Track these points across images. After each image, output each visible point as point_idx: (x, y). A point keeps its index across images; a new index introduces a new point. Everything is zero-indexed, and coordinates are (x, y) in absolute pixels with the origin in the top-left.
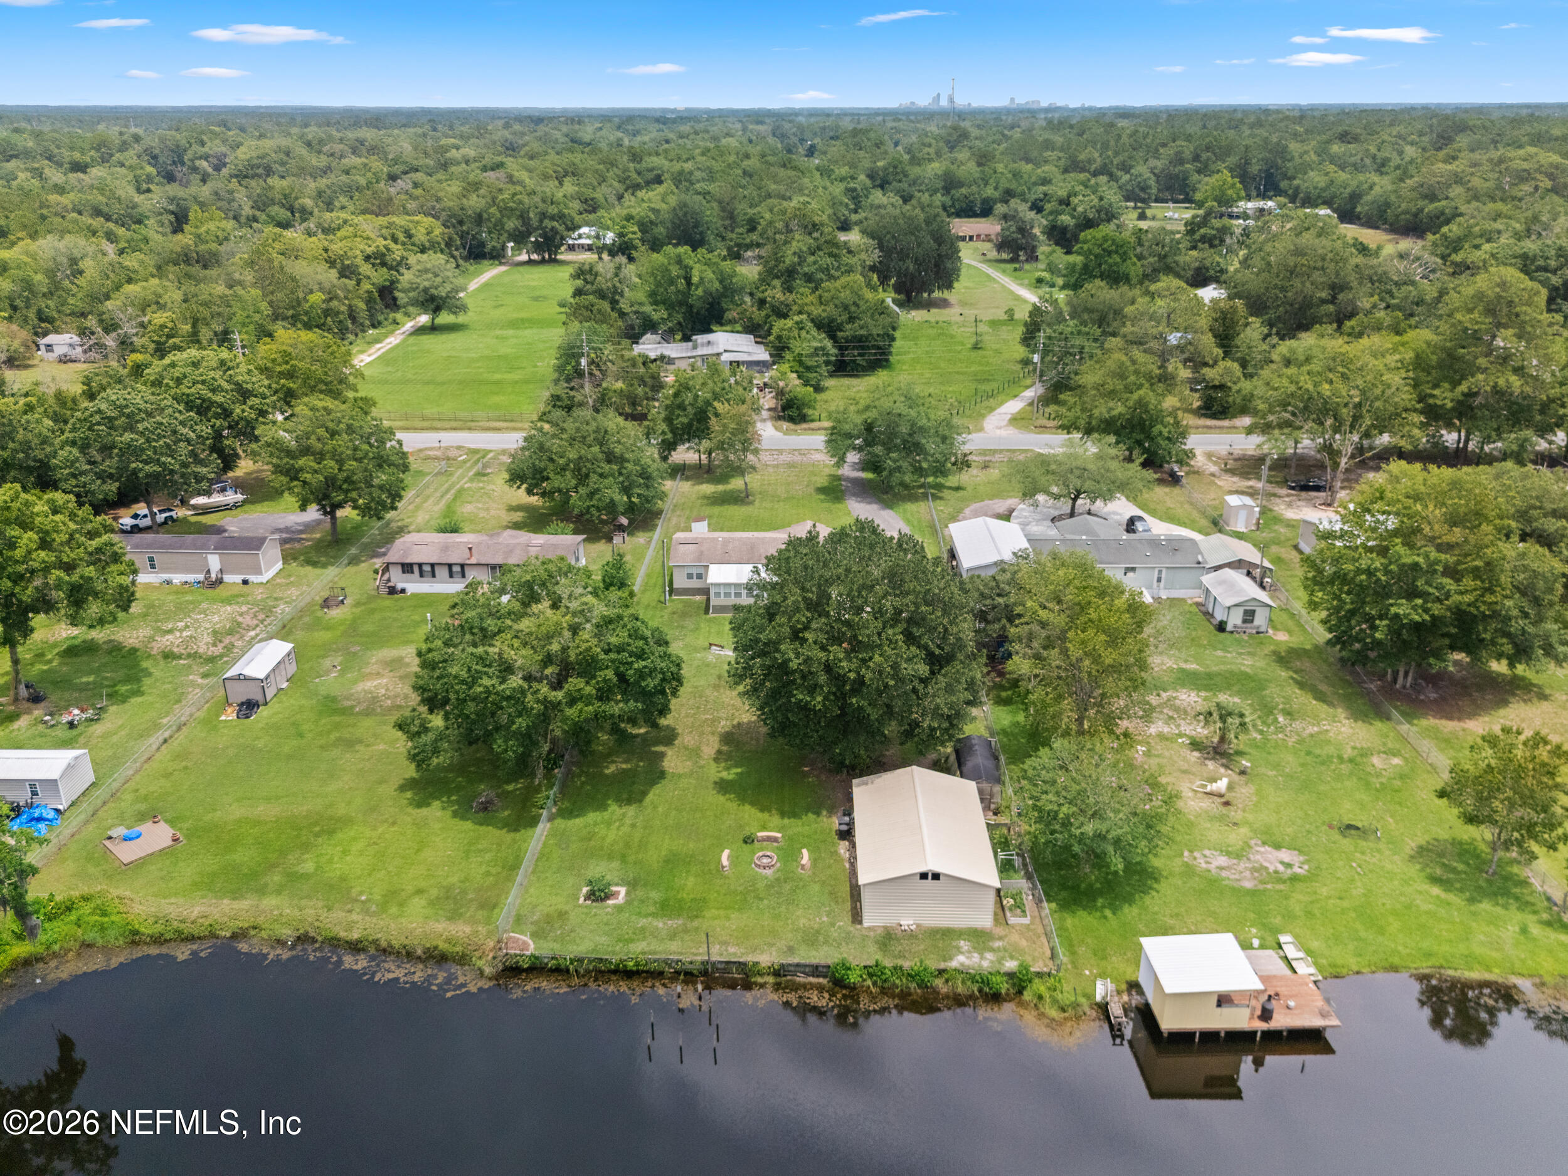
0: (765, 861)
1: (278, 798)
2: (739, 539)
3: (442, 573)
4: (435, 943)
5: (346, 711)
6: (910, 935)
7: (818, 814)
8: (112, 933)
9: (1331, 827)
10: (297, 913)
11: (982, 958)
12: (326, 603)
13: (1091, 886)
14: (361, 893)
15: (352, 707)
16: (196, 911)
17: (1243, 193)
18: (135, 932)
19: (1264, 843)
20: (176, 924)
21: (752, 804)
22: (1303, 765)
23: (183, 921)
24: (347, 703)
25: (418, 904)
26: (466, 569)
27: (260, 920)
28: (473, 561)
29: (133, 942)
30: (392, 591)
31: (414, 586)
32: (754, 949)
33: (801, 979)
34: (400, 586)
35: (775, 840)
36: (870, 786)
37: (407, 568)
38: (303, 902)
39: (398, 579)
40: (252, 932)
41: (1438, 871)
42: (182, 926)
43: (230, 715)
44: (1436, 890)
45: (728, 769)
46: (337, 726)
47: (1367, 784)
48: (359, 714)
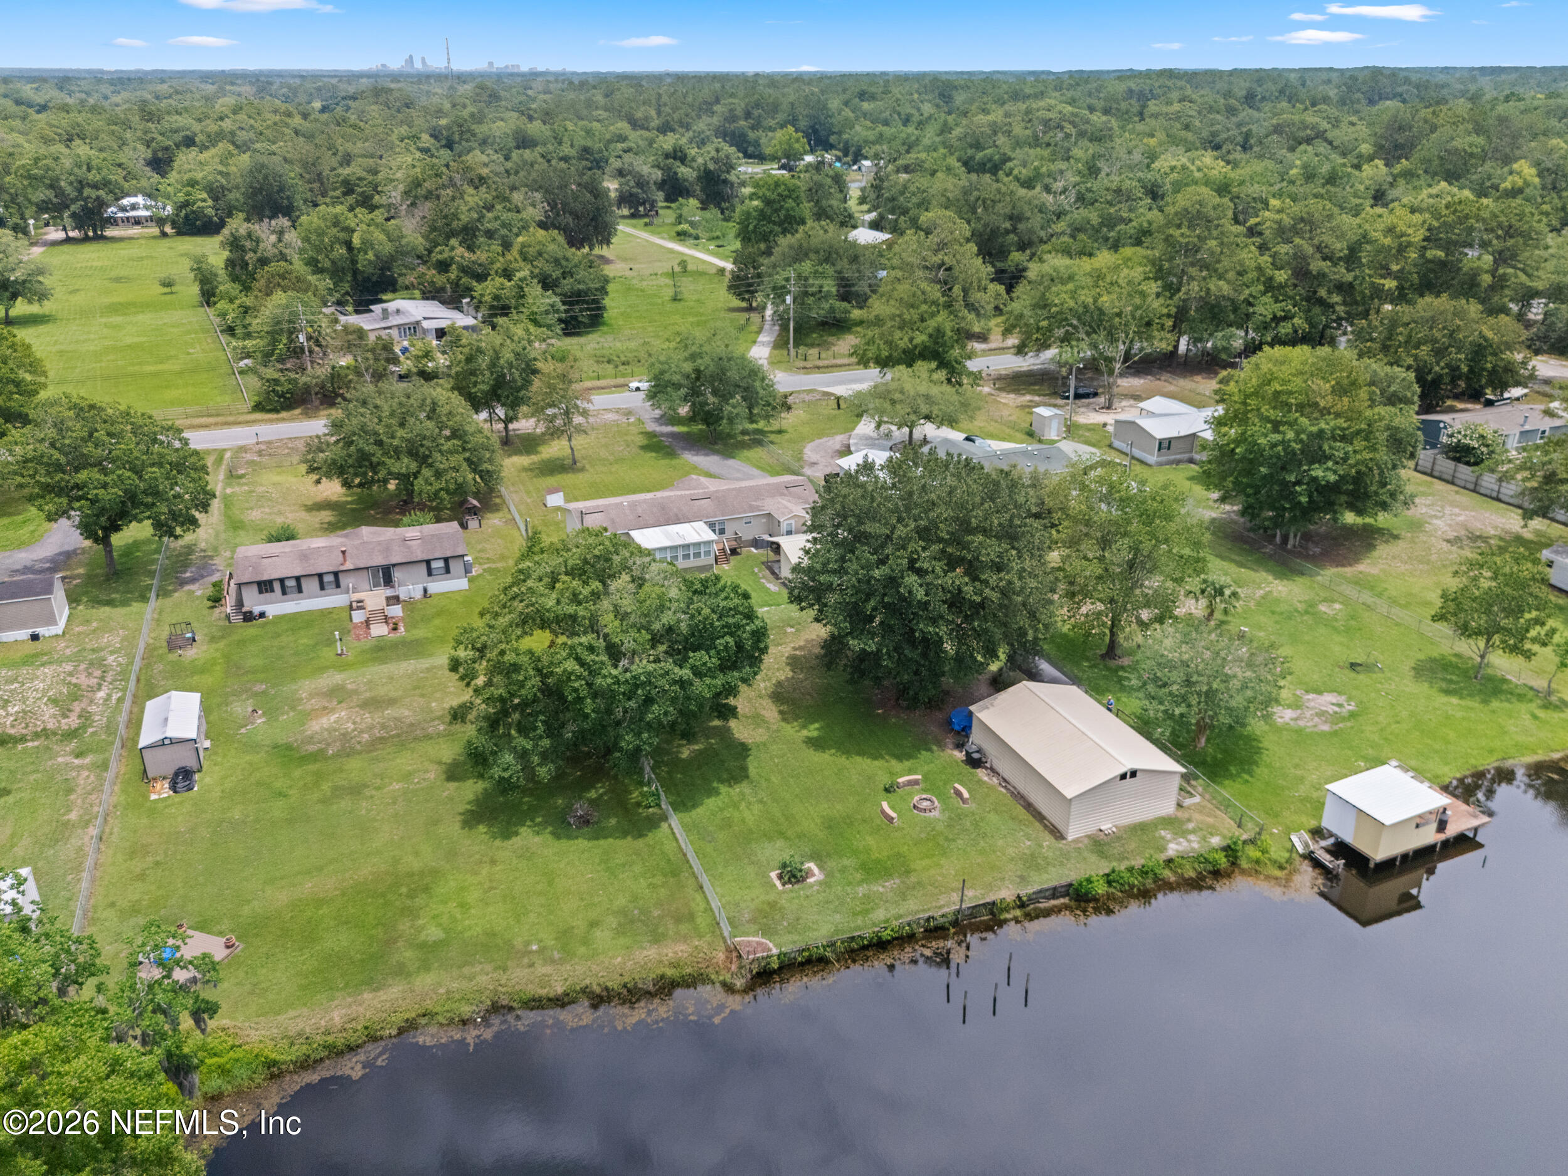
0: (925, 804)
1: (320, 869)
2: (645, 501)
3: (310, 586)
4: (659, 972)
5: (318, 756)
6: (1116, 837)
7: (930, 750)
8: (242, 1073)
9: (1341, 668)
10: (465, 984)
11: (1189, 841)
12: (173, 644)
13: (1214, 758)
14: (528, 943)
15: (322, 751)
16: (337, 1017)
17: (807, 148)
18: (271, 1064)
19: (1307, 692)
20: (319, 1039)
21: (859, 754)
22: (1277, 622)
23: (328, 1033)
24: (312, 748)
25: (602, 936)
26: (341, 576)
27: (429, 1004)
28: (349, 566)
29: (273, 1077)
30: (248, 617)
31: (275, 607)
32: (990, 887)
33: (1044, 905)
34: (257, 610)
35: (916, 782)
36: (992, 709)
37: (265, 586)
38: (466, 970)
39: (254, 602)
40: (423, 1021)
41: (1444, 685)
42: (330, 1039)
43: (162, 791)
44: (1454, 700)
45: (804, 727)
46: (319, 776)
47: (1335, 629)
48: (336, 756)
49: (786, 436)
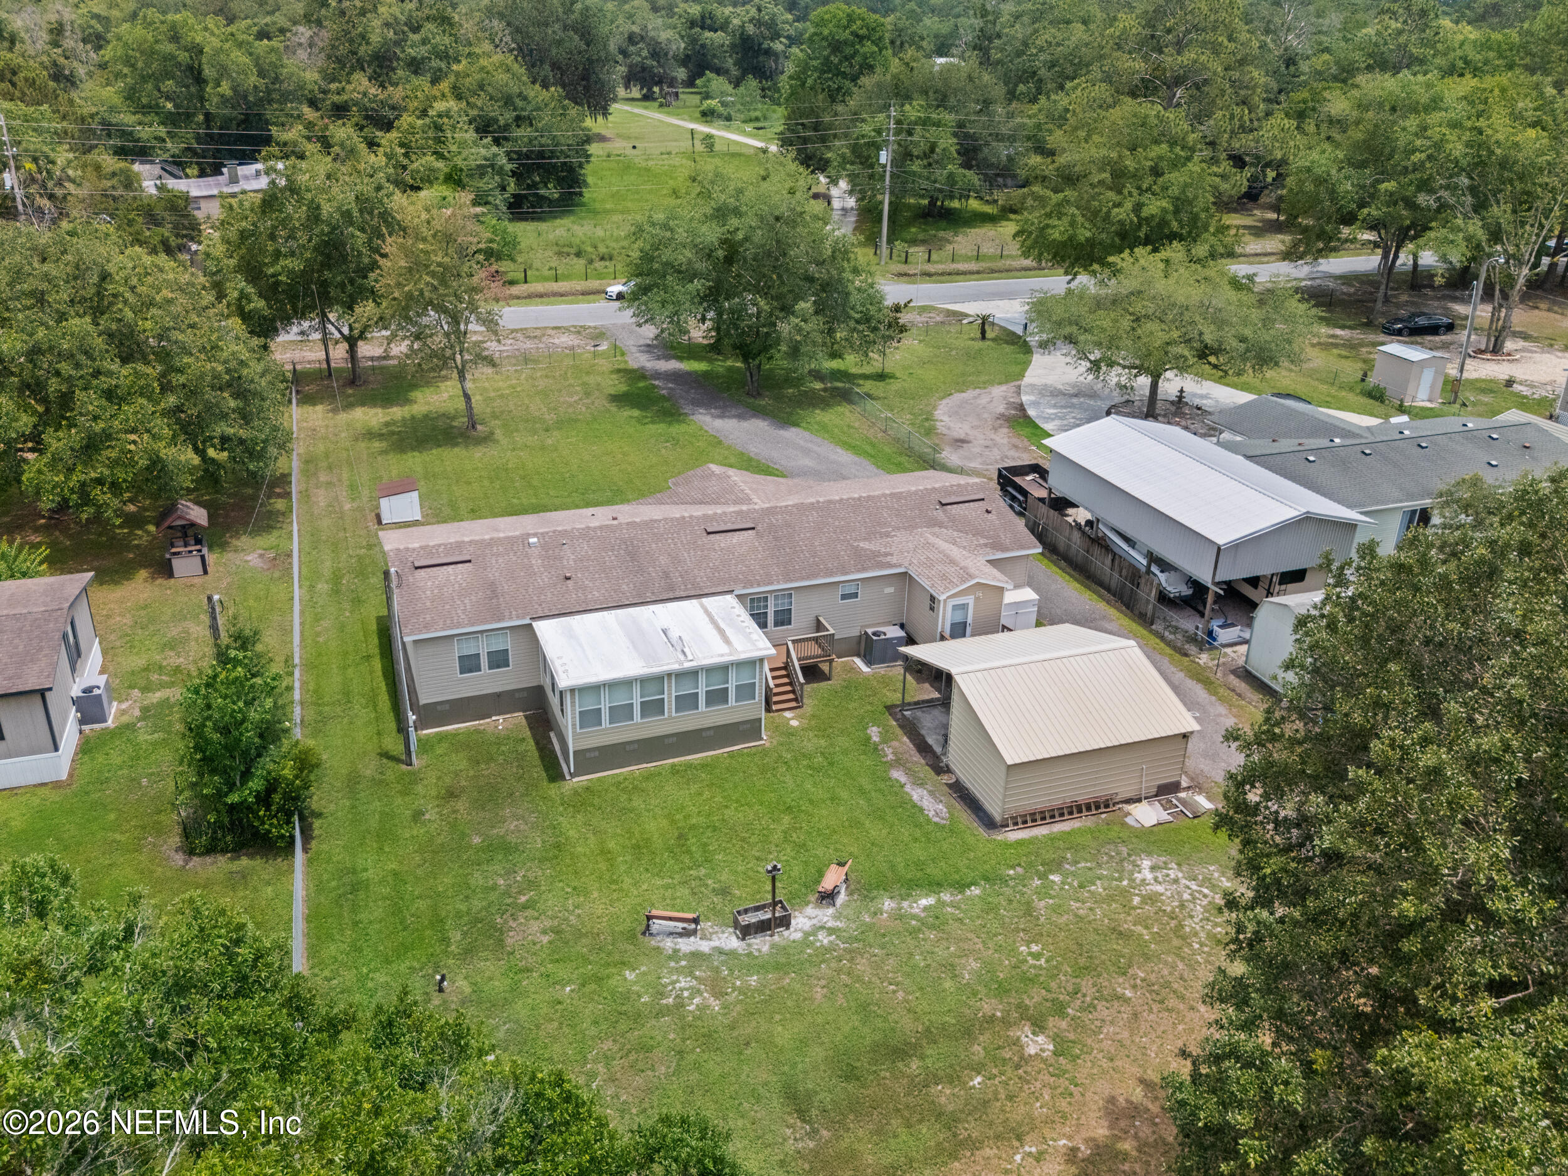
49: (895, 386)
